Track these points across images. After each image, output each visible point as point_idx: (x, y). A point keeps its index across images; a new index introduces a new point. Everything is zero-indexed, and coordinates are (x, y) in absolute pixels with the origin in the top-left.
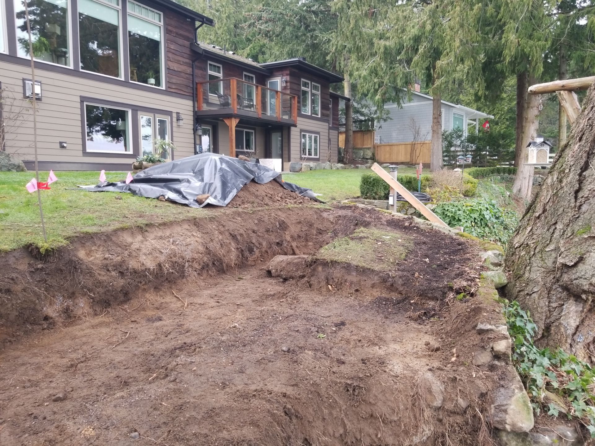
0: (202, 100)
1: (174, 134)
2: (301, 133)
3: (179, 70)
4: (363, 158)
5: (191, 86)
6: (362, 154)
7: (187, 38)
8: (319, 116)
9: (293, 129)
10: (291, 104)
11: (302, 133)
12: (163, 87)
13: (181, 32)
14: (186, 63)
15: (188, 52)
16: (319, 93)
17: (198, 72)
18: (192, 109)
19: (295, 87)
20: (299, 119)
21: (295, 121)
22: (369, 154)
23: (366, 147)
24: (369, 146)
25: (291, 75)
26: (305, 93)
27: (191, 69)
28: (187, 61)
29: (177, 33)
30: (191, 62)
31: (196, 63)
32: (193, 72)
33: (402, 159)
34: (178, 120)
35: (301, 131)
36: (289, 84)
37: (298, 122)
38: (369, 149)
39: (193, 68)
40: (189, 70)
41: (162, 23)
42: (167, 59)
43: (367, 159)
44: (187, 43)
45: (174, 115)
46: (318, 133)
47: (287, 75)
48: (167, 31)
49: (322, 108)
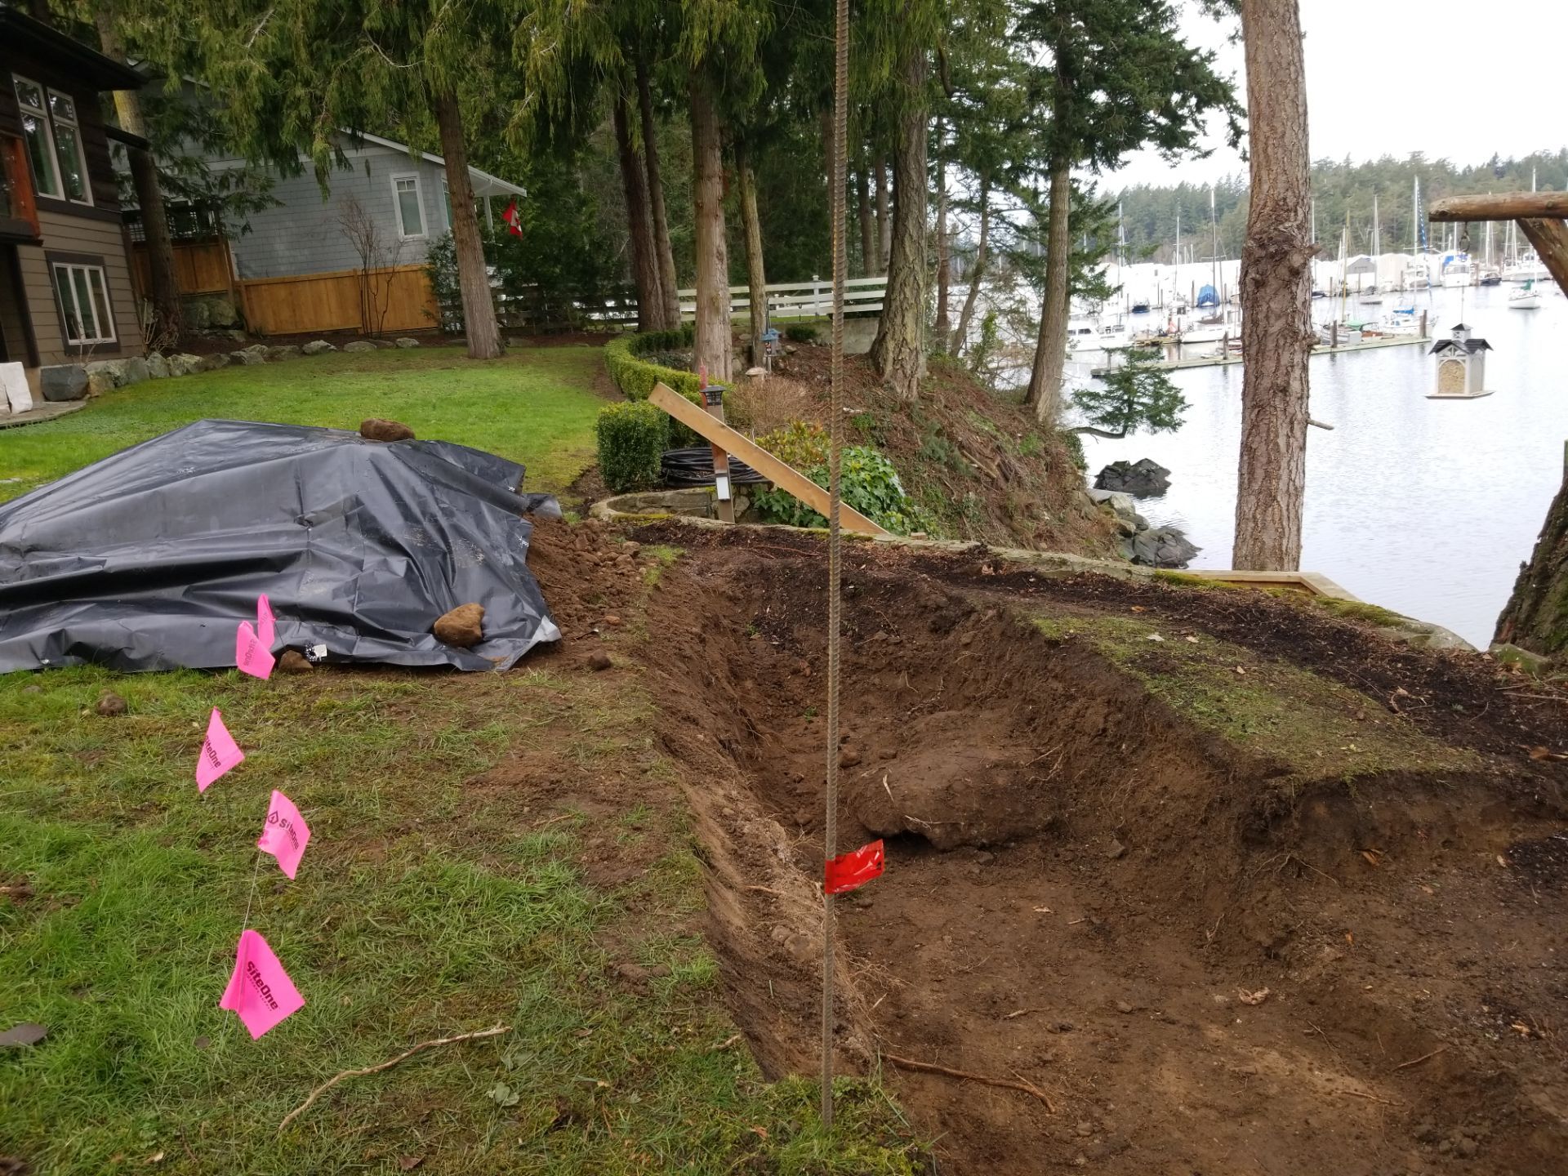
2: (49, 263)
4: (212, 326)
6: (206, 314)
8: (91, 203)
9: (25, 252)
11: (55, 265)
16: (75, 123)
20: (42, 216)
21: (34, 226)
22: (226, 311)
23: (207, 289)
24: (218, 287)
33: (332, 320)
35: (51, 256)
37: (43, 228)
38: (219, 295)
43: (226, 328)
46: (96, 260)
49: (94, 176)
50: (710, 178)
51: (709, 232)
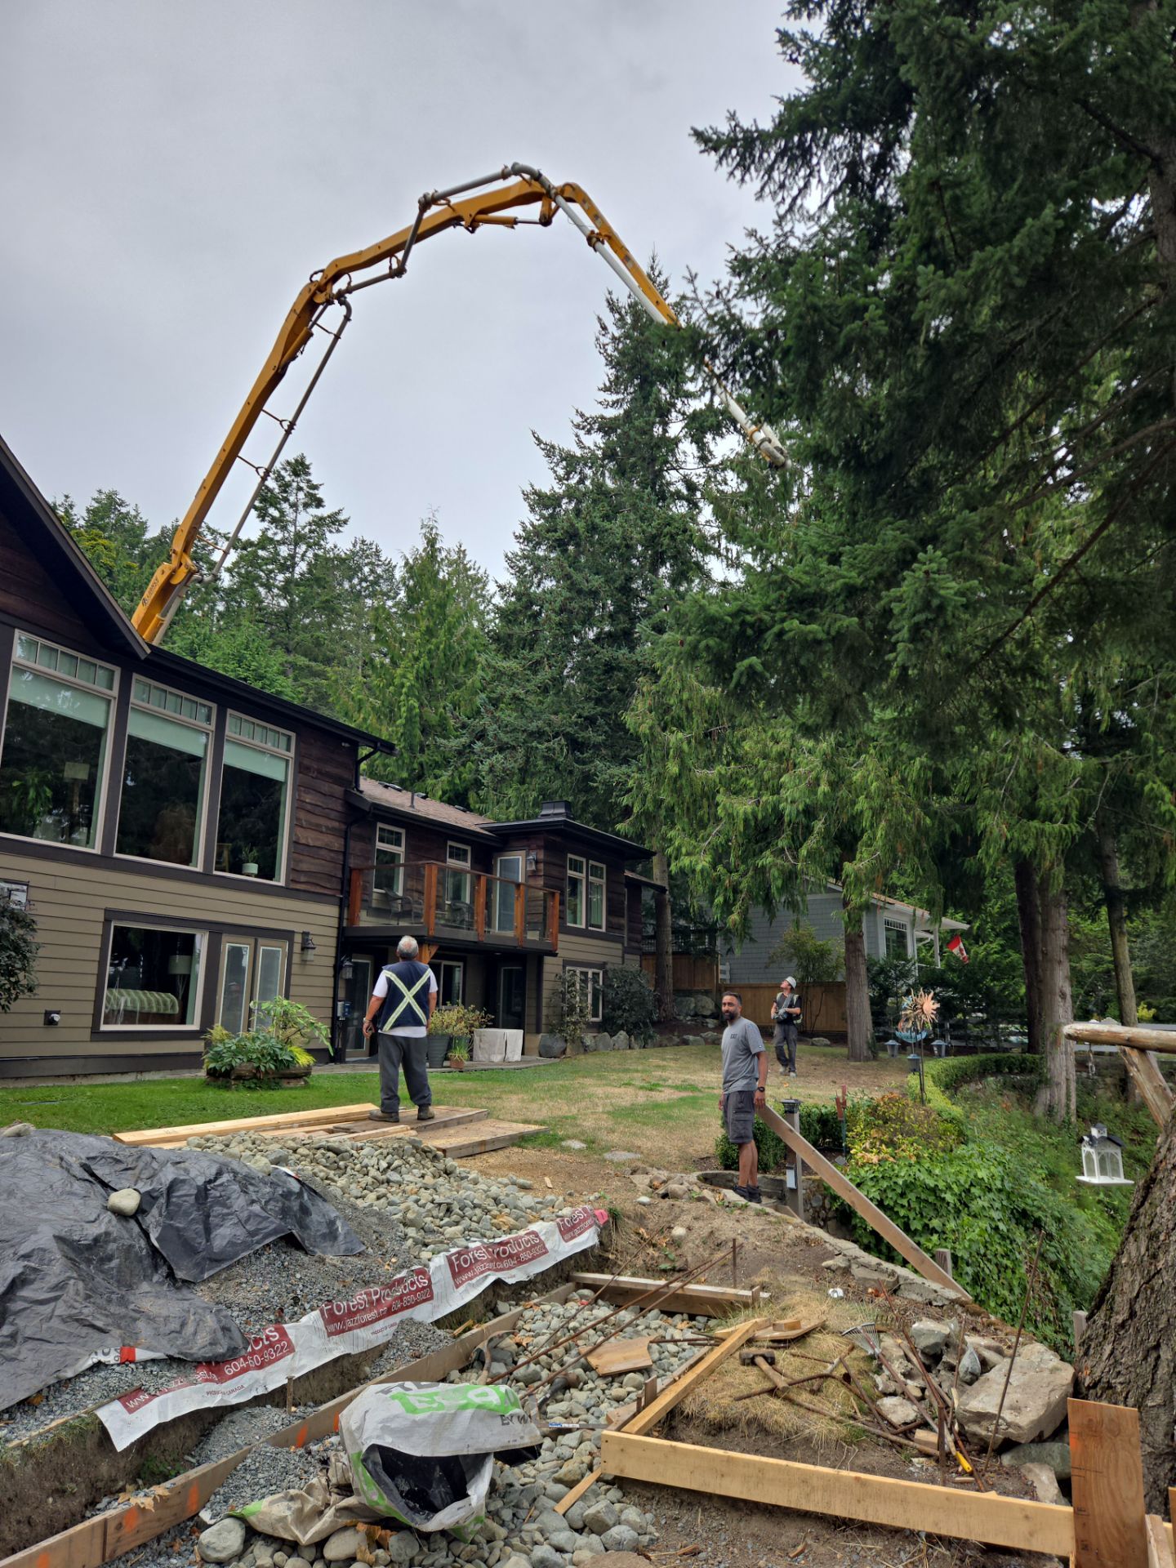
0: (359, 903)
1: (294, 980)
2: (564, 967)
3: (318, 844)
4: (696, 1015)
5: (340, 875)
6: (693, 1005)
7: (338, 780)
8: (604, 930)
9: (548, 959)
10: (545, 908)
11: (568, 968)
12: (281, 881)
13: (329, 769)
14: (334, 829)
15: (340, 808)
16: (603, 881)
17: (356, 846)
18: (335, 923)
19: (555, 872)
20: (561, 937)
21: (555, 945)
22: (708, 1004)
23: (700, 988)
24: (707, 987)
25: (548, 847)
26: (574, 883)
27: (342, 841)
28: (336, 824)
29: (319, 772)
30: (343, 827)
31: (354, 829)
32: (346, 846)
34: (304, 948)
35: (565, 963)
36: (541, 866)
37: (560, 945)
38: (705, 992)
39: (346, 839)
40: (337, 844)
41: (292, 754)
42: (296, 823)
43: (705, 1017)
44: (338, 790)
45: (298, 938)
46: (600, 966)
47: (539, 848)
48: (301, 768)
49: (610, 912)
50: (1053, 931)
51: (1052, 974)
